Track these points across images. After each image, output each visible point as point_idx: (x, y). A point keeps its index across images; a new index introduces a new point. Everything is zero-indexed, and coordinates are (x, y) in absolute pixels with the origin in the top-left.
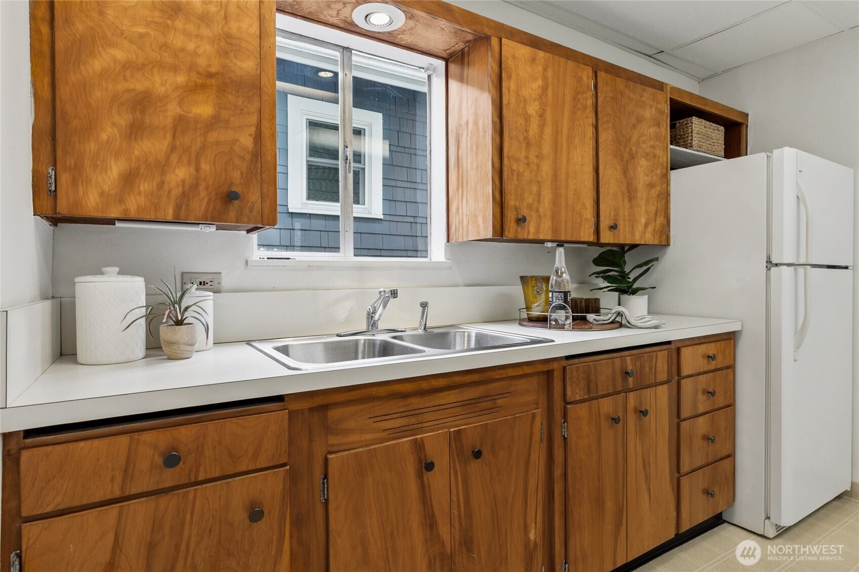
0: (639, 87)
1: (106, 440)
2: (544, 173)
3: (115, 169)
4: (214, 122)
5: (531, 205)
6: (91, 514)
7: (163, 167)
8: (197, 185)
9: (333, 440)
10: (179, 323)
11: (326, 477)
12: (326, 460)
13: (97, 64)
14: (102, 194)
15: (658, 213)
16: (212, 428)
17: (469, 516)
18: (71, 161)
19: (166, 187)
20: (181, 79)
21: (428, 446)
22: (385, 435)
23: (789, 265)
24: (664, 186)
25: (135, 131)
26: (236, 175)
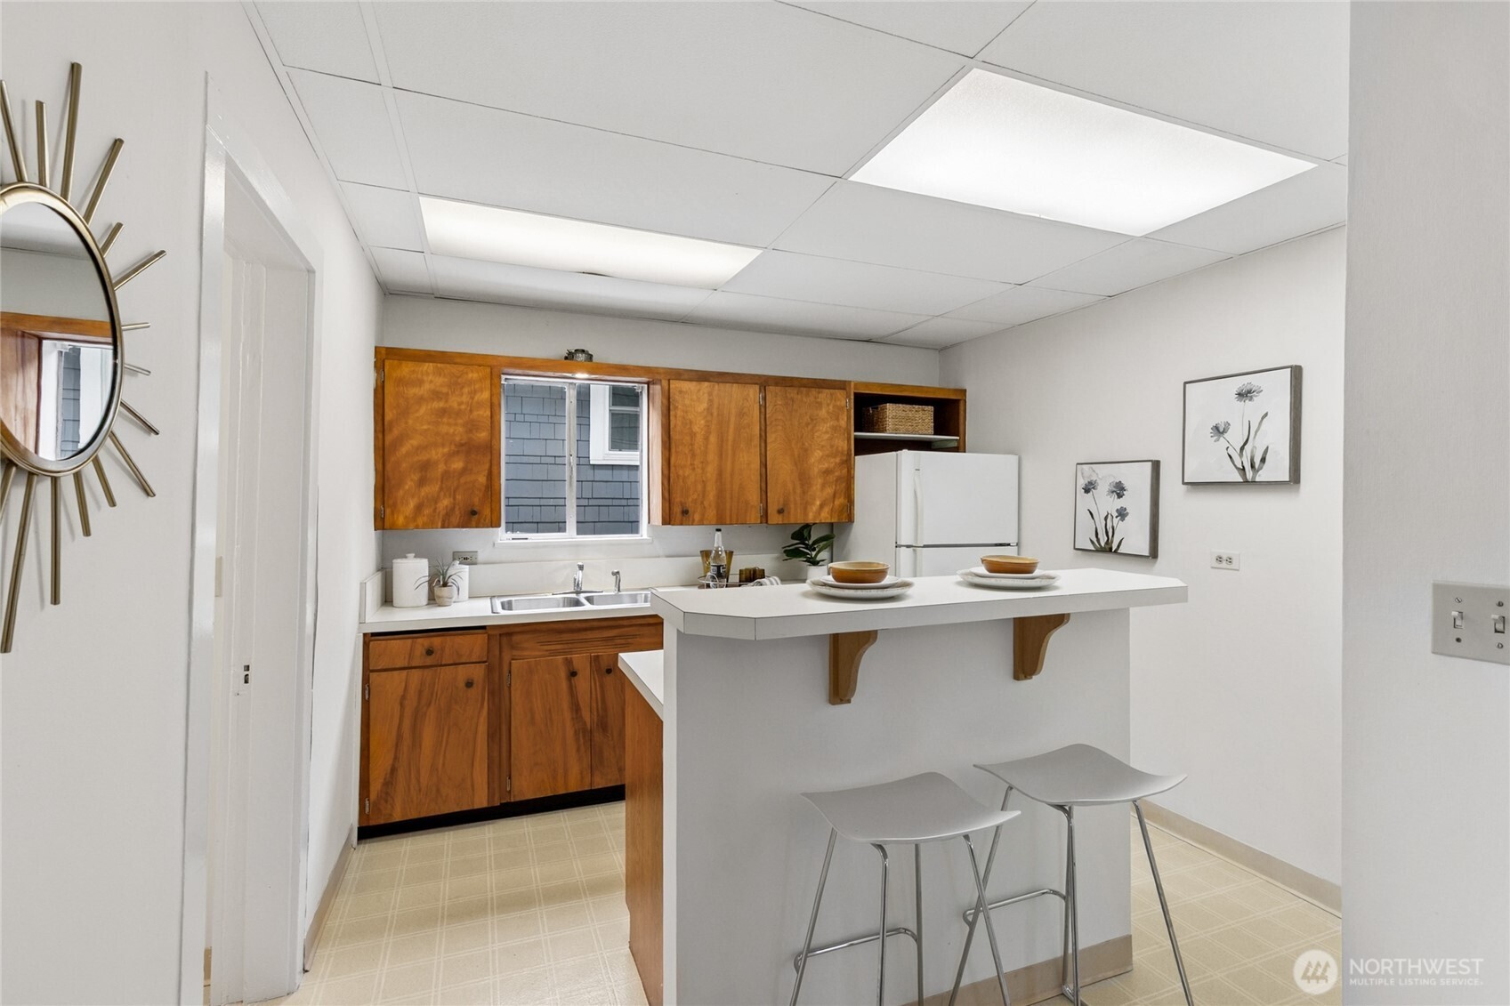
0: (814, 392)
1: (403, 641)
2: (708, 475)
3: (412, 504)
4: (464, 471)
5: (696, 499)
6: (396, 673)
7: (436, 500)
8: (454, 507)
9: (516, 653)
10: (445, 585)
11: (510, 672)
12: (510, 663)
13: (404, 450)
14: (406, 517)
15: (837, 495)
16: (449, 640)
17: (605, 709)
18: (391, 502)
19: (437, 511)
20: (446, 450)
21: (575, 662)
22: (545, 653)
23: (908, 546)
24: (845, 471)
25: (422, 482)
26: (476, 501)
